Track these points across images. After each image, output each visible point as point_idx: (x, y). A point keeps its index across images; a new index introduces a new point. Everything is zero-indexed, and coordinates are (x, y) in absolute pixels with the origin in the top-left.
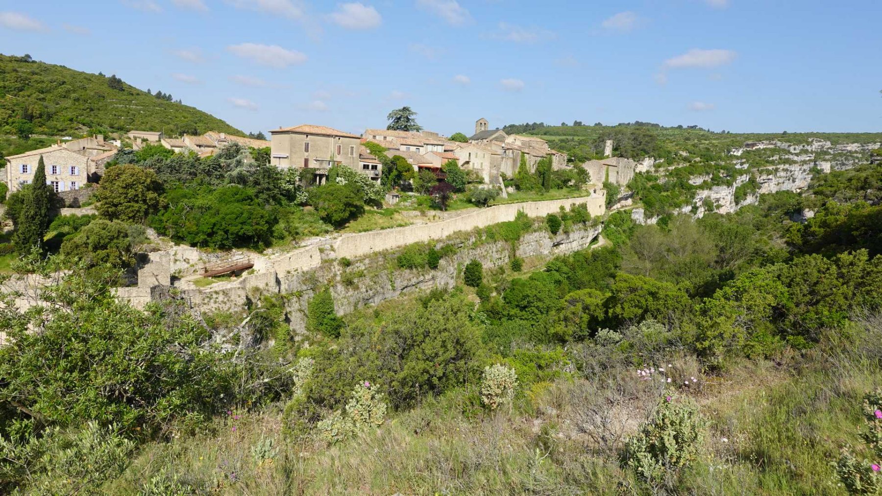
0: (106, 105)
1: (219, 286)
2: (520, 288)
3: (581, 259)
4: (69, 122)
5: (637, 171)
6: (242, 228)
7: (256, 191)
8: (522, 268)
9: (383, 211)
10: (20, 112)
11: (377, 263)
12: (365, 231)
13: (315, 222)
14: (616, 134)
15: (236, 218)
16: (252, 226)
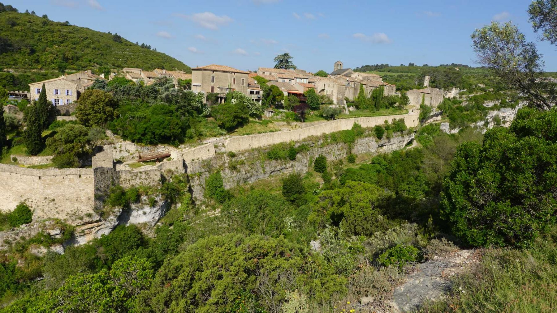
0: (111, 52)
1: (145, 168)
2: (351, 175)
3: (398, 156)
4: (89, 62)
5: (447, 97)
6: (163, 131)
7: (176, 107)
8: (355, 161)
9: (261, 122)
10: (61, 56)
11: (253, 155)
12: (247, 134)
13: (214, 128)
14: (434, 72)
15: (160, 125)
16: (170, 130)
